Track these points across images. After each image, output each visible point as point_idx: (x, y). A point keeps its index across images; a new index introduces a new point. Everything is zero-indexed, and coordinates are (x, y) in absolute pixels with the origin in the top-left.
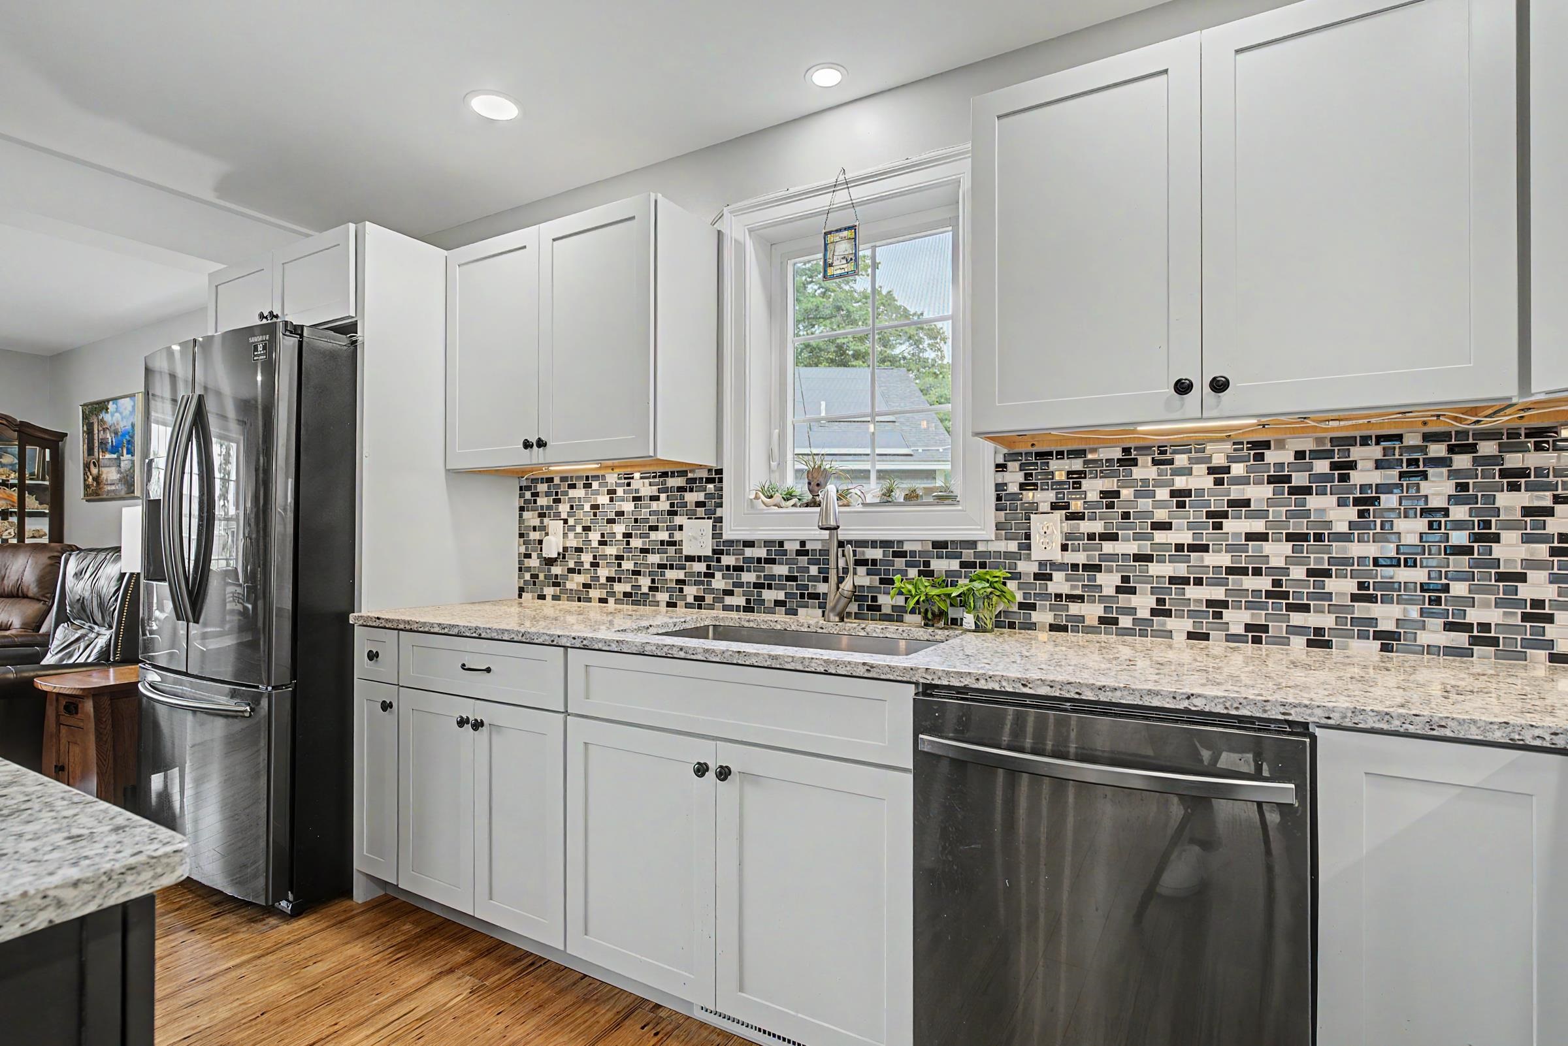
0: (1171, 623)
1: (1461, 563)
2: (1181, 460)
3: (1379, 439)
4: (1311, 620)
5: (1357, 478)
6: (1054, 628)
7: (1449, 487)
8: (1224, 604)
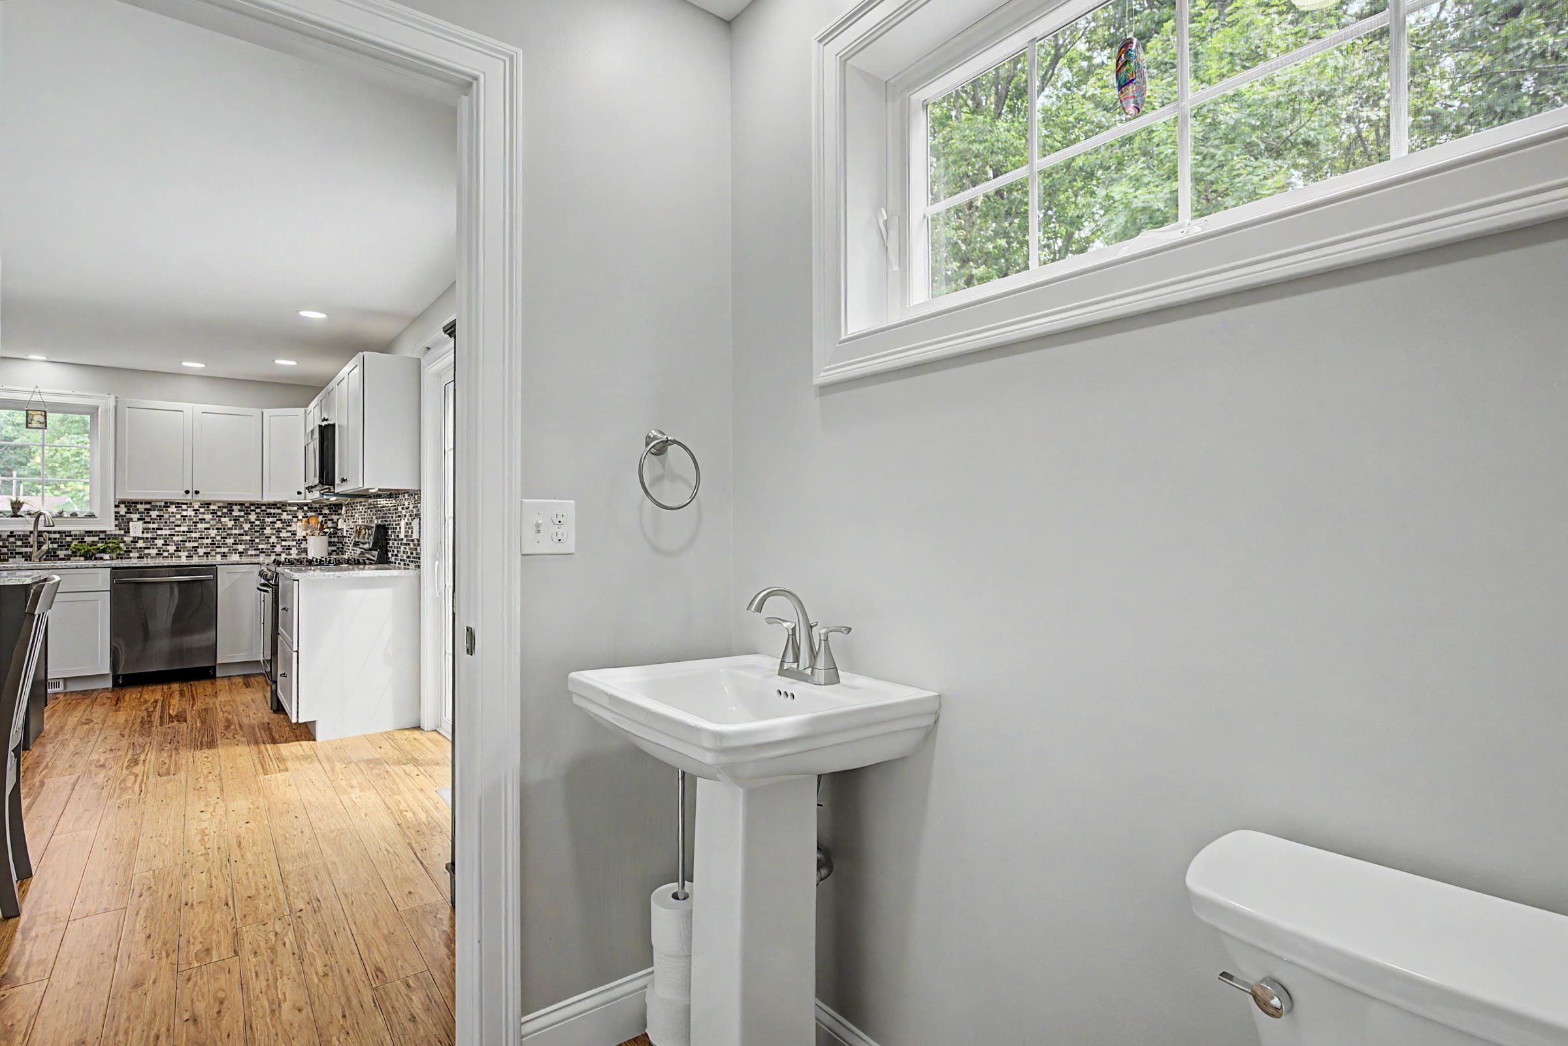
0: (180, 554)
1: (257, 534)
2: (184, 507)
3: (240, 504)
4: (223, 550)
5: (234, 514)
6: (138, 558)
7: (255, 517)
8: (198, 547)
